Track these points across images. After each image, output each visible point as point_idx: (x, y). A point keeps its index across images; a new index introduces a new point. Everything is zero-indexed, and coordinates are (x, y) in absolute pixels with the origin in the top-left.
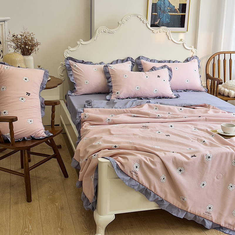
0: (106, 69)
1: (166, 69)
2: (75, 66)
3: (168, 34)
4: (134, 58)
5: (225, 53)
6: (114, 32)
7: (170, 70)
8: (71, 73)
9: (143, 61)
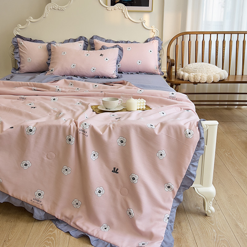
0: (49, 47)
1: (117, 49)
2: (21, 43)
3: (124, 12)
4: (88, 38)
5: (190, 33)
6: (64, 9)
7: (121, 49)
8: (17, 51)
9: (96, 40)
